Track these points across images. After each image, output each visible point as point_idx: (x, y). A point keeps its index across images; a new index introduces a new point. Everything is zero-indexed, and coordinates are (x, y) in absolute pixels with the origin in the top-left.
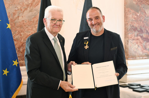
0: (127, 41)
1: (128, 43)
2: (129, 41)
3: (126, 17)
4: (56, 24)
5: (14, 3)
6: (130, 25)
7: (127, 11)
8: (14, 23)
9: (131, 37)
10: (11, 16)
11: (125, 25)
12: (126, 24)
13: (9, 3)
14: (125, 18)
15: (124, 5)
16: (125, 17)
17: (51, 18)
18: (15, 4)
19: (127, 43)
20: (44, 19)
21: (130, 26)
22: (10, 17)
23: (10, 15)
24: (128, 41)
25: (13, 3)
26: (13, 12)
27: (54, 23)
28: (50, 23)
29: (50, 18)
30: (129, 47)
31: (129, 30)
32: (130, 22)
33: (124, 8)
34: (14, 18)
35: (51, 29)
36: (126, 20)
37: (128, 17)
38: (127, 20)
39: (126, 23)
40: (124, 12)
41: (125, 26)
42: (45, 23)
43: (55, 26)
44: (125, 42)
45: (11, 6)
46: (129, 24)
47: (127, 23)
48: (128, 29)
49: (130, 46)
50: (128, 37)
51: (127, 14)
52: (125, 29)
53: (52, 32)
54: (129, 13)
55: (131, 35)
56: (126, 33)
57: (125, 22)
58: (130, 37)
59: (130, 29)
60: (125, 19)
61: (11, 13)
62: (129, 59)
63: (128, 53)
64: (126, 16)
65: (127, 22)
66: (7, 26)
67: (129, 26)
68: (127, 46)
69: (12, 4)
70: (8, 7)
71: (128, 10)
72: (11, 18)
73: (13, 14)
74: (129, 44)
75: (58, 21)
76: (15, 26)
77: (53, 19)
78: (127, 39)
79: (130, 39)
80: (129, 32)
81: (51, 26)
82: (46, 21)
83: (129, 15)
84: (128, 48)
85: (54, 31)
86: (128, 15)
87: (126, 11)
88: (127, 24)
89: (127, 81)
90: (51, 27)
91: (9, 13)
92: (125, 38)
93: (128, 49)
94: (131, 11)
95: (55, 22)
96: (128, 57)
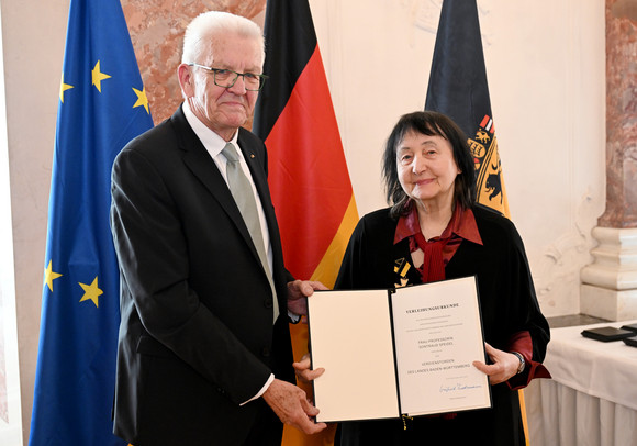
0: (616, 154)
1: (621, 162)
2: (626, 154)
3: (612, 55)
4: (231, 89)
5: (164, 7)
6: (631, 86)
7: (618, 29)
8: (166, 89)
9: (632, 138)
10: (152, 60)
11: (609, 86)
12: (613, 82)
13: (143, 6)
14: (611, 57)
15: (607, 7)
16: (607, 54)
17: (211, 63)
18: (167, 11)
19: (615, 160)
20: (183, 67)
21: (630, 89)
22: (150, 64)
23: (150, 56)
24: (621, 154)
25: (160, 6)
26: (160, 42)
27: (225, 84)
28: (204, 86)
29: (209, 62)
30: (625, 178)
31: (626, 108)
32: (629, 75)
33: (607, 16)
34: (164, 67)
35: (209, 109)
36: (612, 68)
37: (620, 54)
38: (619, 68)
39: (612, 77)
40: (607, 36)
41: (607, 93)
42: (186, 84)
43: (228, 98)
44: (607, 158)
45: (155, 19)
46: (626, 81)
47: (616, 81)
48: (620, 104)
49: (631, 174)
50: (621, 138)
51: (617, 41)
52: (609, 103)
53: (217, 122)
54: (627, 38)
55: (633, 130)
56: (615, 121)
57: (608, 74)
58: (628, 136)
59: (630, 103)
60: (610, 63)
61: (153, 47)
62: (626, 225)
63: (622, 201)
64: (615, 52)
65: (618, 77)
66: (136, 98)
67: (624, 93)
68: (615, 171)
69: (156, 13)
70: (143, 24)
71: (622, 27)
72: (153, 66)
73: (160, 49)
74: (625, 163)
75: (241, 77)
76: (170, 100)
77: (221, 68)
78: (618, 144)
79: (629, 143)
80: (626, 115)
81: (210, 98)
82: (188, 76)
83: (624, 47)
84: (621, 182)
85: (223, 119)
86: (620, 44)
87: (614, 28)
88: (619, 82)
89: (619, 312)
90: (209, 102)
91: (147, 47)
92: (608, 140)
93: (622, 187)
94: (634, 28)
95: (229, 81)
96: (620, 216)
